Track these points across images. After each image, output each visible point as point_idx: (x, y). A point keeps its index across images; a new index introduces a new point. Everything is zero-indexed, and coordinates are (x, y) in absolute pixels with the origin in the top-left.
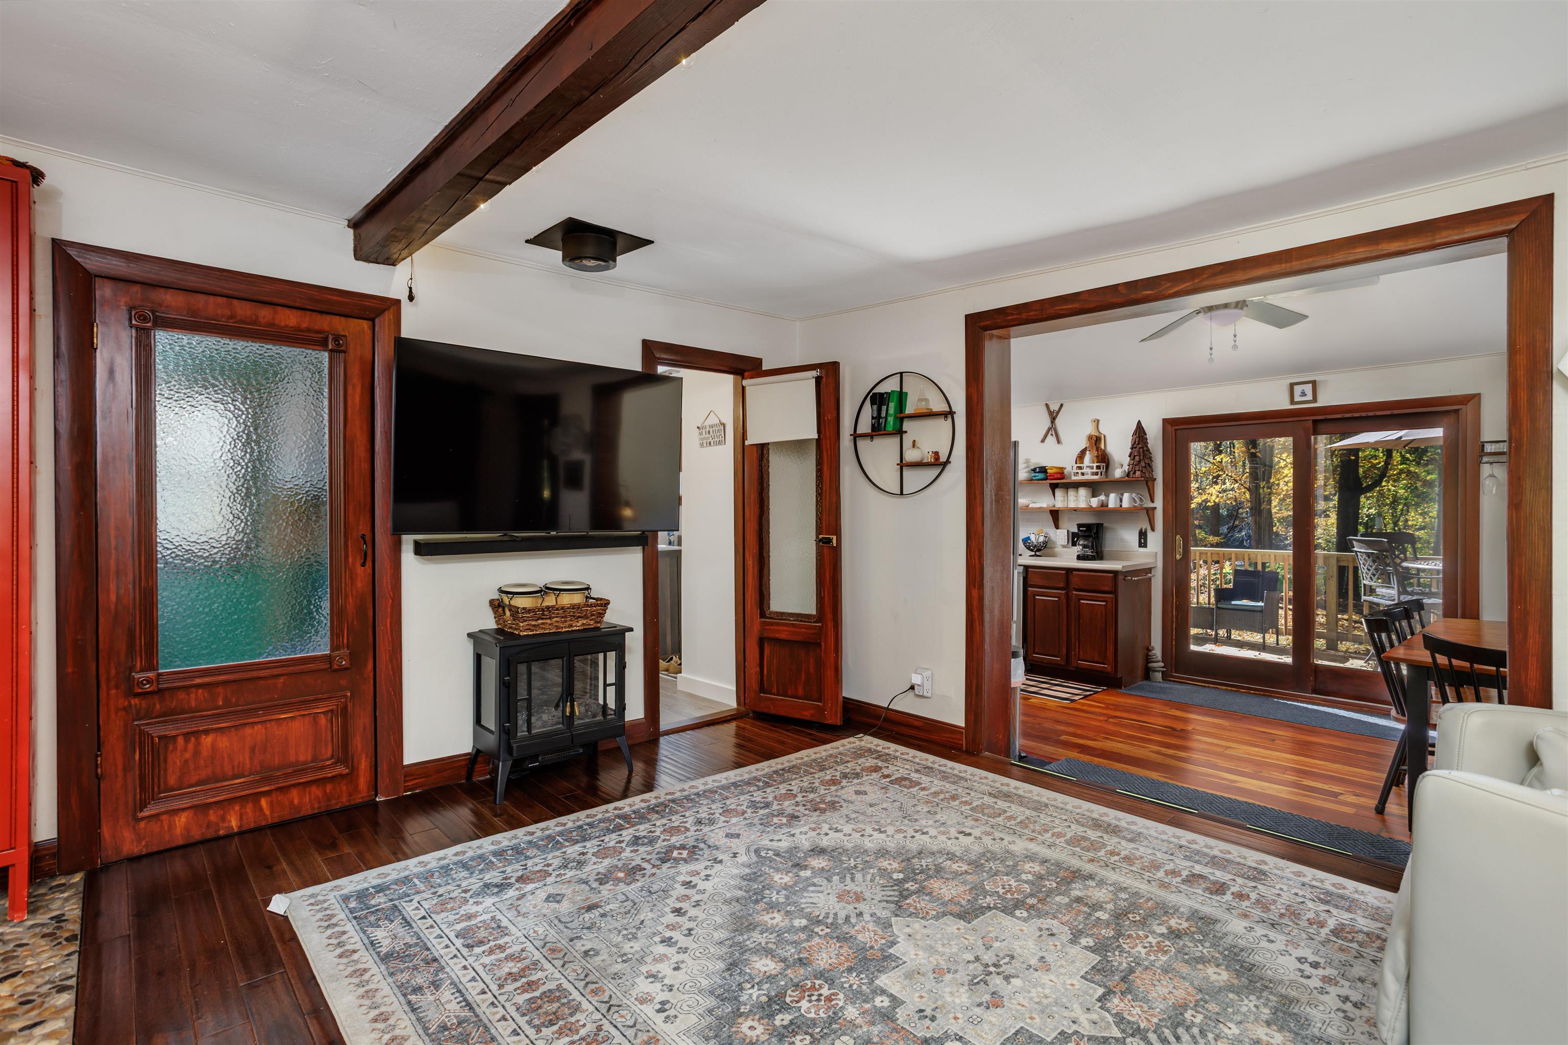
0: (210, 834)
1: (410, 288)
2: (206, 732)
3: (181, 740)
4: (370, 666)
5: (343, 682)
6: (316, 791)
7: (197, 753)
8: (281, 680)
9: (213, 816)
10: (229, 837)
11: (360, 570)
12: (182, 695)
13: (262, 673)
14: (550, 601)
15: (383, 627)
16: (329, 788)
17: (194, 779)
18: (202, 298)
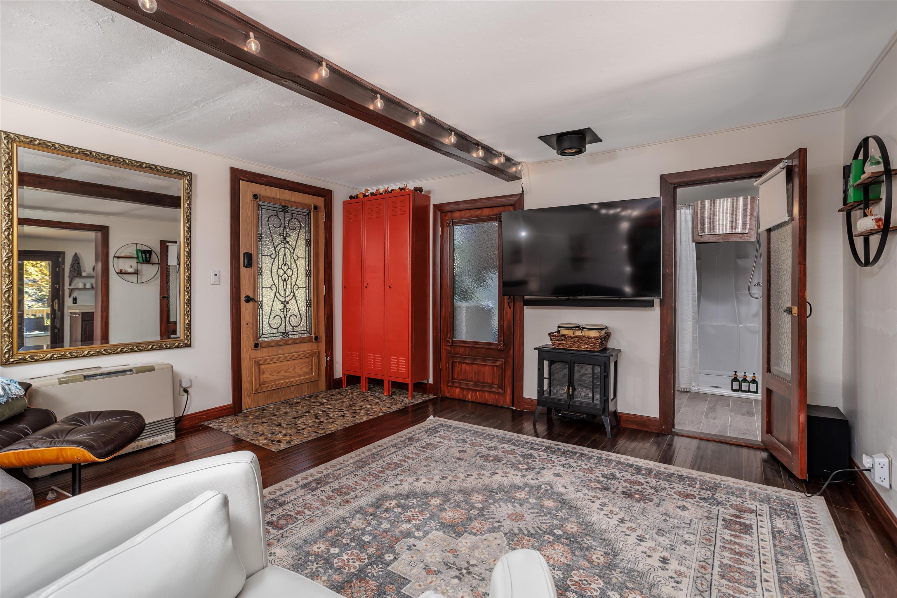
0: (464, 399)
1: (523, 188)
2: (464, 363)
3: (457, 363)
4: (512, 351)
5: (502, 356)
6: (492, 396)
7: (461, 369)
8: (483, 350)
9: (465, 393)
10: (468, 401)
11: (509, 310)
12: (458, 348)
13: (477, 346)
14: (579, 333)
15: (517, 335)
16: (497, 396)
17: (460, 378)
18: (463, 212)
